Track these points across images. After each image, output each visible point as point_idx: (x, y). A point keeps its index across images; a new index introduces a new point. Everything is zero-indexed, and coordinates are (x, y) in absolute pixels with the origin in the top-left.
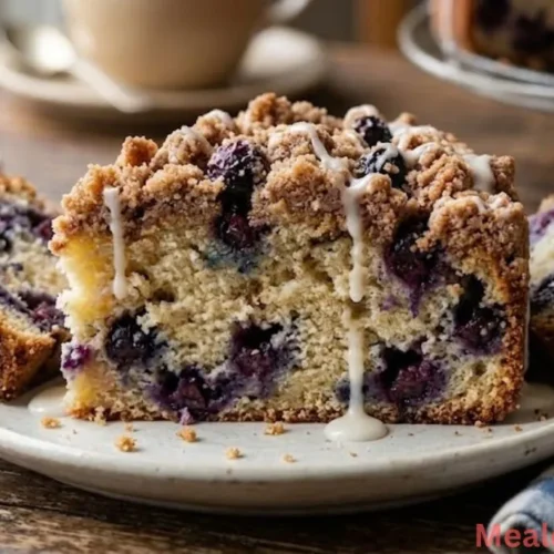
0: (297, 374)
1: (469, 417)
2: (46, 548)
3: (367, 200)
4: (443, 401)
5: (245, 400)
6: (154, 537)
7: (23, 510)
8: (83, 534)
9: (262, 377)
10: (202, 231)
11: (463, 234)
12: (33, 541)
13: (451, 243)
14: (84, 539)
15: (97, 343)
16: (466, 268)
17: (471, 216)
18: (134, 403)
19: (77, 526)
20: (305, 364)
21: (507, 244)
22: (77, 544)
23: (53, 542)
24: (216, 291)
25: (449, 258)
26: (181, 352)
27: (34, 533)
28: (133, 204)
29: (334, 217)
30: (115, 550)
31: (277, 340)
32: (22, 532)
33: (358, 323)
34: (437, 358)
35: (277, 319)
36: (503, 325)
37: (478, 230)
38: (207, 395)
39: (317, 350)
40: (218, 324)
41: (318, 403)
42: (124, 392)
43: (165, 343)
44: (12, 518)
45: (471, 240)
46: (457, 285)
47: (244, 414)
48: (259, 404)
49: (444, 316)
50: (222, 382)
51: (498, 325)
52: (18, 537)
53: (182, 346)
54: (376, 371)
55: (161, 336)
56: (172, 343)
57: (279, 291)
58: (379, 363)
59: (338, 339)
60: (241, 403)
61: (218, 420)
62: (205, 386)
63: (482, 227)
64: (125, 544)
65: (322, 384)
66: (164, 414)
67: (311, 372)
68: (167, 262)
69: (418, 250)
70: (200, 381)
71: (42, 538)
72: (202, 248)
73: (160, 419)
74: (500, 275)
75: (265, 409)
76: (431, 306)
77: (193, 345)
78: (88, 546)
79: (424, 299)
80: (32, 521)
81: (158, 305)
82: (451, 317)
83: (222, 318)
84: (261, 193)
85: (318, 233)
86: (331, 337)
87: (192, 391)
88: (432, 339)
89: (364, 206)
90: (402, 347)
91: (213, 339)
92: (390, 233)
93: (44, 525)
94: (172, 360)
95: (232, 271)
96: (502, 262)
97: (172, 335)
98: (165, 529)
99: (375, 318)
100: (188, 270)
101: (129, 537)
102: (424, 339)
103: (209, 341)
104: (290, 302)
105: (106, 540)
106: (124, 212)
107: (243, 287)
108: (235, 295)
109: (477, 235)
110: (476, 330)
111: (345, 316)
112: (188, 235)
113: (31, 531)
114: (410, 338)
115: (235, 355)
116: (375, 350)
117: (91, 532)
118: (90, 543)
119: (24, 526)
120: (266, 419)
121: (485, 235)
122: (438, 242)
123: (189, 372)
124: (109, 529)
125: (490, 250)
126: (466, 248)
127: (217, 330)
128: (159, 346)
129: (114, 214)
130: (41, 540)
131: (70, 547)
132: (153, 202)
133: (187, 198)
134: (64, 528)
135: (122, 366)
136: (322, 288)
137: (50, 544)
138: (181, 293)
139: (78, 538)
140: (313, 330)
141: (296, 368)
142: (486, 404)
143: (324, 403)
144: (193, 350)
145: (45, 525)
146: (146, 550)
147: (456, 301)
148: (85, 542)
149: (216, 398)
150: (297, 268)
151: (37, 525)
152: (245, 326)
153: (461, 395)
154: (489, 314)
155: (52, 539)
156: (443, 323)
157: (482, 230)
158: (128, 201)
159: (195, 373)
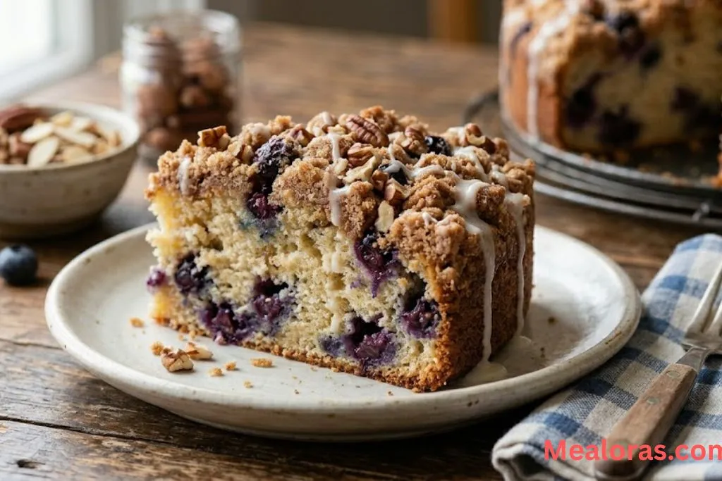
0: (295, 323)
1: (410, 382)
2: (159, 476)
3: (346, 201)
4: (393, 366)
5: (260, 335)
6: (254, 466)
7: (139, 442)
8: (192, 463)
9: (271, 319)
10: (238, 202)
11: (411, 240)
12: (149, 470)
13: (401, 245)
14: (193, 468)
15: (169, 271)
16: (411, 267)
17: (417, 228)
18: (190, 319)
19: (187, 457)
20: (300, 316)
21: (441, 255)
22: (187, 472)
23: (166, 470)
24: (246, 248)
25: (400, 257)
26: (222, 289)
27: (151, 463)
28: (196, 173)
29: (323, 209)
30: (220, 477)
31: (283, 294)
32: (140, 461)
33: (337, 294)
34: (390, 332)
35: (284, 279)
36: (436, 316)
37: (421, 240)
38: (235, 325)
39: (309, 307)
40: (245, 274)
41: (307, 348)
42: (184, 310)
43: (211, 281)
44: (131, 449)
45: (415, 247)
46: (404, 279)
47: (259, 345)
48: (267, 339)
49: (396, 301)
50: (246, 316)
51: (433, 316)
52: (136, 466)
53: (224, 285)
54: (346, 332)
55: (209, 275)
56: (216, 281)
57: (286, 257)
58: (349, 327)
59: (324, 302)
60: (256, 337)
61: (241, 345)
62: (234, 318)
63: (425, 238)
64: (228, 472)
65: (312, 334)
66: (208, 332)
67: (303, 324)
68: (217, 220)
69: (378, 246)
70: (231, 314)
71: (156, 467)
72: (238, 213)
73: (205, 335)
74: (435, 278)
75: (273, 344)
76: (386, 293)
77: (230, 286)
78: (196, 474)
79: (381, 285)
80: (147, 452)
81: (209, 251)
82: (400, 302)
83: (249, 270)
84: (279, 181)
85: (312, 219)
86: (319, 300)
87: (226, 319)
88: (386, 317)
89: (344, 204)
90: (366, 319)
91: (242, 284)
92: (359, 229)
93: (158, 456)
94: (215, 294)
95: (257, 236)
96: (437, 269)
97: (217, 276)
98: (263, 459)
99: (348, 292)
100: (228, 229)
101: (233, 466)
102: (381, 316)
103: (239, 285)
104: (293, 267)
105: (212, 468)
106: (190, 177)
107: (264, 249)
108: (258, 255)
109: (420, 244)
110: (417, 318)
111: (328, 285)
112: (230, 202)
113: (147, 462)
114: (371, 313)
115: (255, 298)
116: (348, 317)
117: (199, 462)
118: (199, 471)
119: (140, 457)
120: (272, 352)
121: (426, 245)
122: (393, 244)
123: (226, 305)
124: (214, 459)
125: (428, 258)
126: (411, 252)
127: (245, 278)
128: (208, 281)
129: (185, 177)
130: (155, 469)
131: (180, 474)
132: (209, 174)
133: (230, 175)
134: (175, 458)
135: (185, 292)
136: (314, 261)
137: (163, 472)
138: (225, 245)
139: (187, 467)
140: (306, 292)
141: (294, 318)
142: (422, 378)
143: (312, 349)
144: (230, 289)
145: (160, 456)
146: (247, 477)
147: (403, 291)
148: (194, 470)
149: (242, 328)
150: (298, 242)
151: (153, 455)
152: (263, 279)
153: (405, 365)
154: (428, 306)
155: (165, 468)
156: (395, 307)
157: (424, 241)
158: (194, 169)
159: (229, 307)
